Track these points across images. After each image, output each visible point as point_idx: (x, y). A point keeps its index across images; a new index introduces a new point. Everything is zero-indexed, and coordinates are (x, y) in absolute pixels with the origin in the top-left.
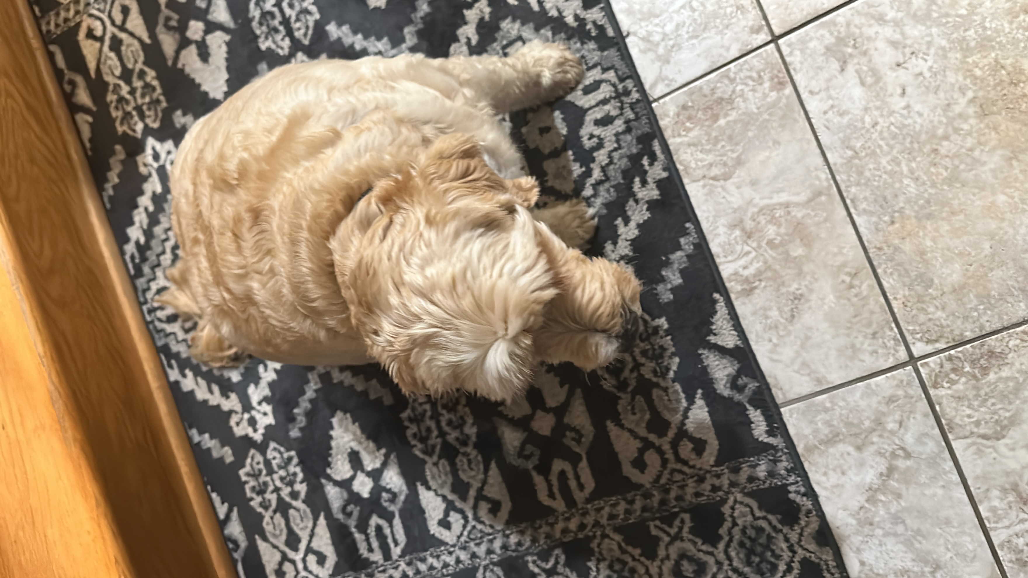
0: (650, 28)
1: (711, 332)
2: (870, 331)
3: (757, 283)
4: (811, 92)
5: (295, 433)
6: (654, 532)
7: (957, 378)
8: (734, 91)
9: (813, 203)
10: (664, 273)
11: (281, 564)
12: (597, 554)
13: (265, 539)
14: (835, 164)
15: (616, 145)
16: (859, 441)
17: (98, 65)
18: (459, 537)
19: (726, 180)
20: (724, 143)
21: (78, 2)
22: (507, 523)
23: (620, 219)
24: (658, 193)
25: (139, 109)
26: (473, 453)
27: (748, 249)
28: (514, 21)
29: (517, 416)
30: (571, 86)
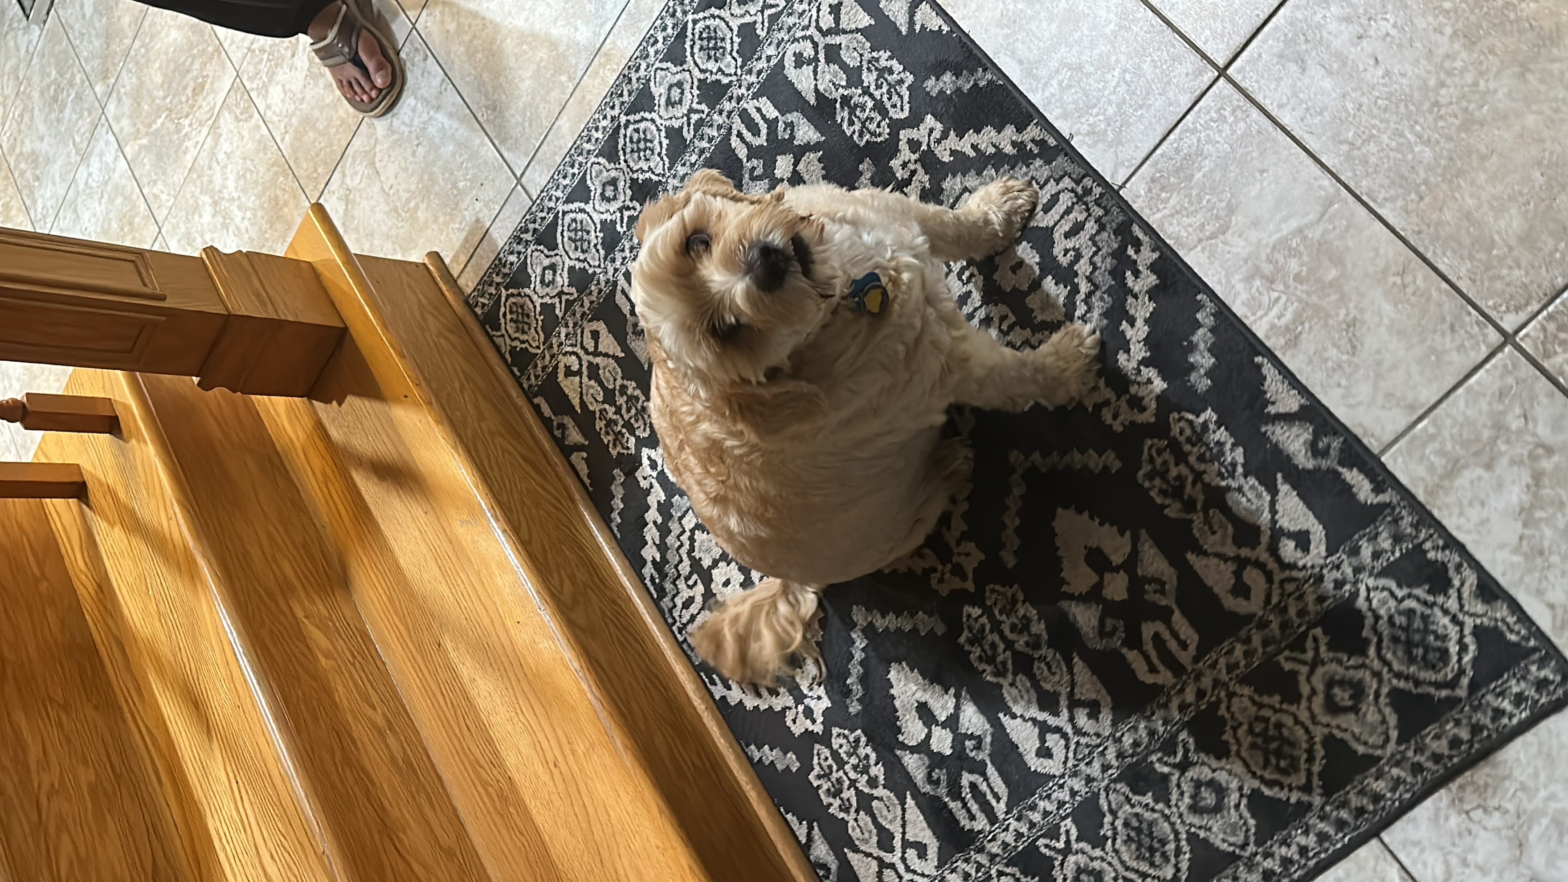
0: (1091, 120)
1: (1267, 402)
2: (1446, 326)
4: (1281, 107)
5: (855, 708)
6: (1288, 666)
8: (1199, 141)
9: (1326, 217)
10: (1192, 360)
11: (880, 874)
12: (1230, 722)
13: (856, 850)
14: (1334, 165)
15: (1094, 249)
16: (1486, 459)
17: (581, 398)
18: (1065, 763)
19: (1224, 233)
20: (1208, 197)
21: (551, 347)
22: (1114, 724)
23: (1124, 322)
24: (1155, 277)
25: (628, 425)
26: (1050, 654)
27: (1276, 294)
28: (954, 176)
29: (1085, 590)
30: (1029, 211)
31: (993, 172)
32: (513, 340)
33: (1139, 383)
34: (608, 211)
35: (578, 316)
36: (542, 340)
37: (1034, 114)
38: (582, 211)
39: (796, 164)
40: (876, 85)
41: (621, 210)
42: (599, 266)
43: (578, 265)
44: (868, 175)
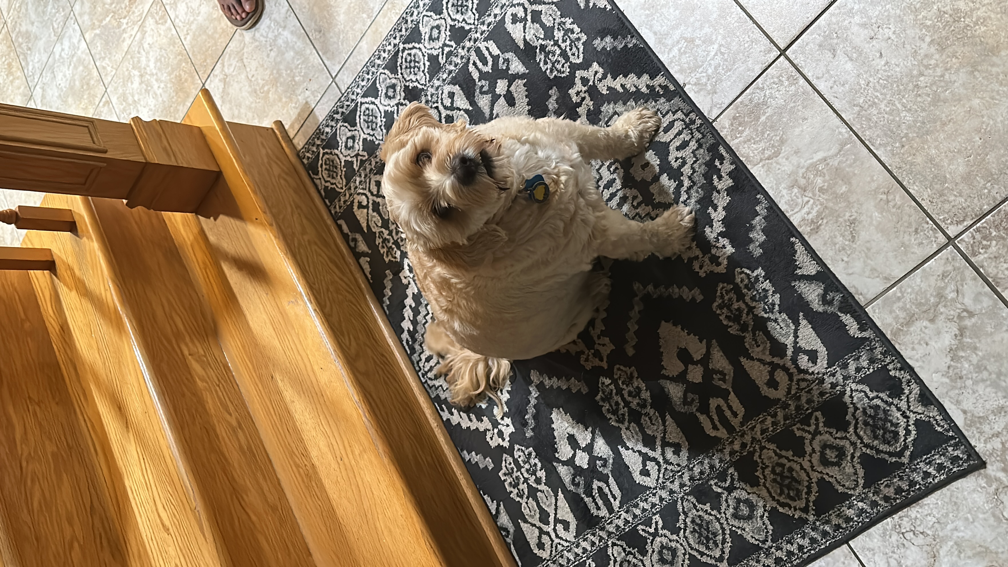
1: (796, 267)
2: (912, 229)
3: (820, 222)
4: (818, 78)
5: (529, 434)
6: (798, 433)
7: (989, 243)
8: (765, 96)
9: (842, 152)
10: (751, 236)
11: (540, 538)
12: (760, 465)
13: (526, 521)
14: (850, 120)
15: (694, 159)
16: (931, 316)
17: (368, 223)
18: (657, 480)
19: (777, 157)
20: (768, 132)
21: (350, 188)
22: (689, 459)
23: (710, 208)
24: (731, 181)
25: (397, 244)
26: (652, 412)
27: (807, 199)
28: (609, 103)
29: (676, 374)
30: (654, 131)
31: (634, 104)
32: (326, 182)
33: (717, 247)
34: (389, 105)
35: (368, 170)
36: (344, 183)
37: (662, 69)
38: (373, 103)
39: (509, 86)
40: (563, 40)
41: (397, 105)
43: (369, 138)
44: (555, 98)
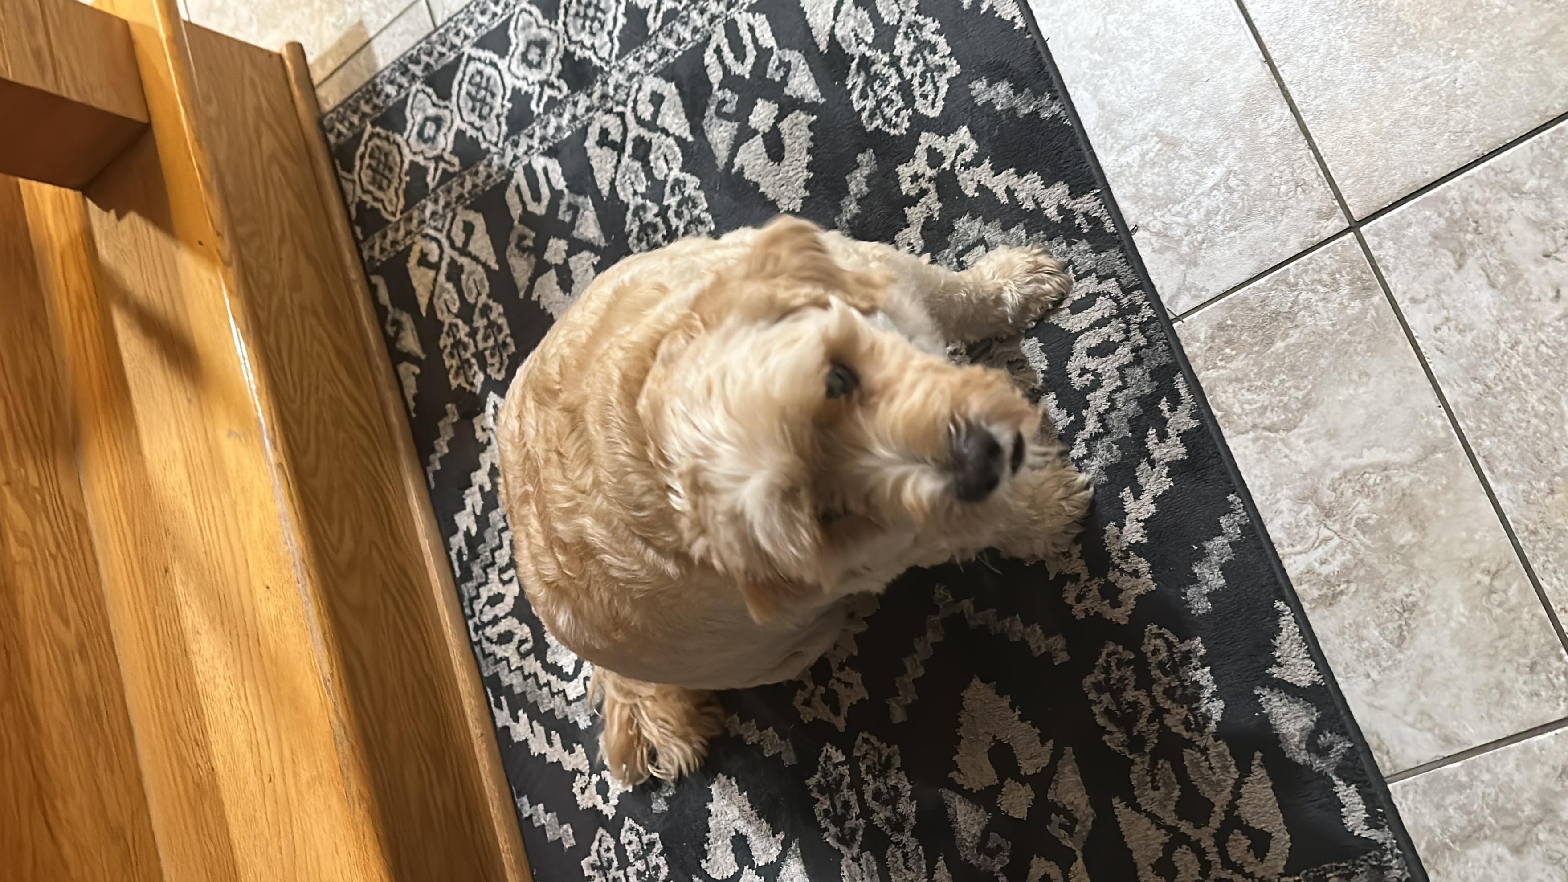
0: (1168, 218)
1: (1273, 662)
2: (1526, 661)
3: (1343, 587)
4: (1413, 300)
5: (659, 806)
8: (1295, 302)
9: (1425, 464)
10: (1196, 570)
14: (1456, 404)
15: (1119, 383)
16: (1517, 840)
17: (431, 300)
19: (1288, 430)
20: (1283, 377)
21: (410, 219)
23: (1127, 489)
24: (1184, 450)
25: (480, 356)
26: (911, 843)
27: (1328, 533)
28: (973, 218)
29: (977, 787)
30: (1053, 302)
31: (1023, 234)
32: (365, 191)
33: (1122, 571)
34: (525, 78)
35: (454, 195)
36: (401, 207)
37: (1099, 182)
38: (494, 65)
39: (779, 119)
40: (910, 59)
41: (542, 84)
42: (496, 144)
43: (470, 132)
44: (866, 172)
